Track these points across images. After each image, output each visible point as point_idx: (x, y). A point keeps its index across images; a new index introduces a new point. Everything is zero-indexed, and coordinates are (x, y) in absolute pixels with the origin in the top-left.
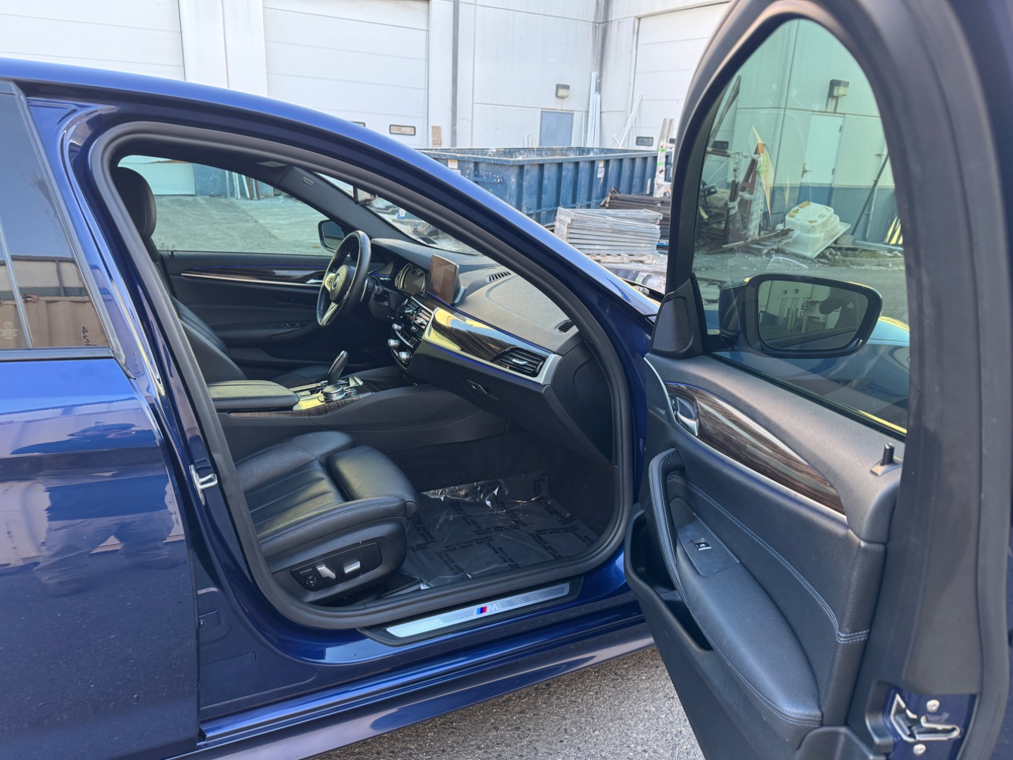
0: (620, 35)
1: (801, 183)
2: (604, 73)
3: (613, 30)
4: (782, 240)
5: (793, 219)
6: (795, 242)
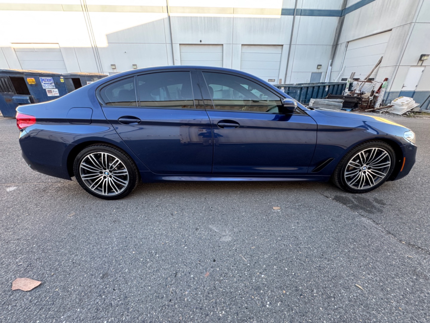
0: (341, 48)
1: (401, 90)
2: (334, 60)
3: (339, 47)
5: (395, 102)
6: (394, 109)
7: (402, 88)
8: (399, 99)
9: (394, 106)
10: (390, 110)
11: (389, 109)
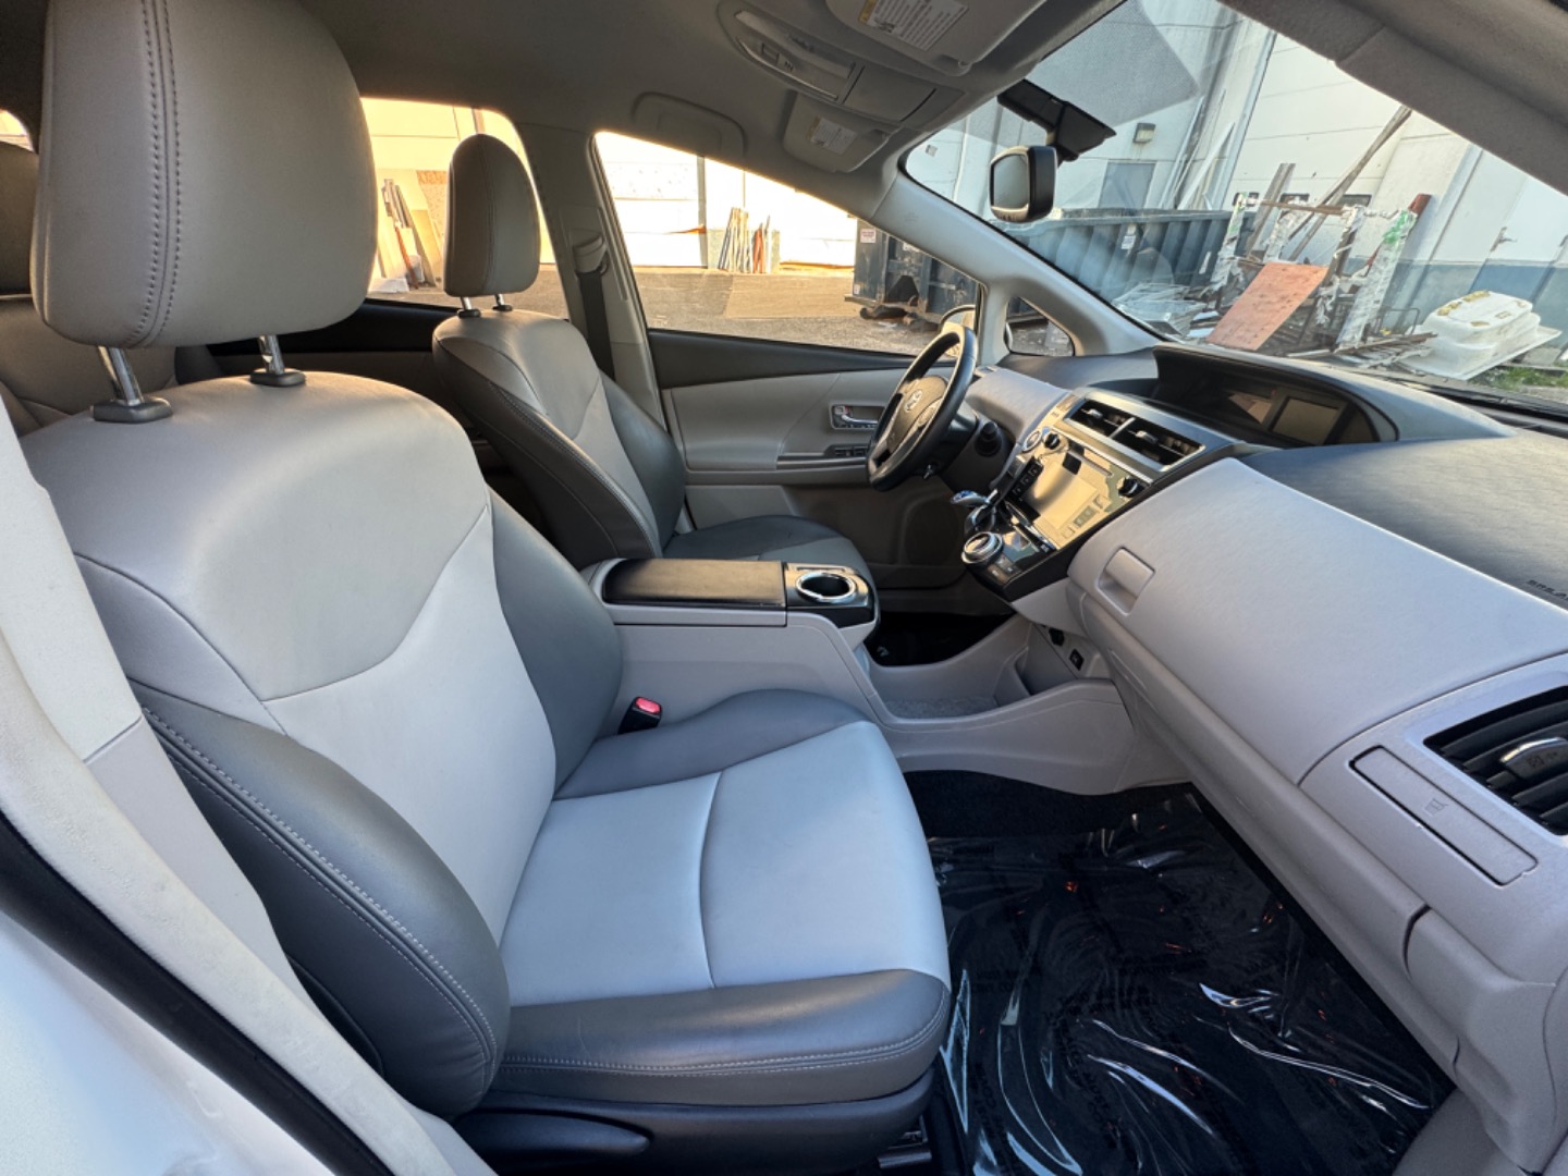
0: (1247, 42)
1: (1487, 260)
2: (1213, 100)
3: (1240, 34)
4: (1404, 351)
5: (1443, 318)
6: (1433, 354)
7: (1495, 247)
8: (1465, 304)
9: (1436, 336)
11: (1407, 354)
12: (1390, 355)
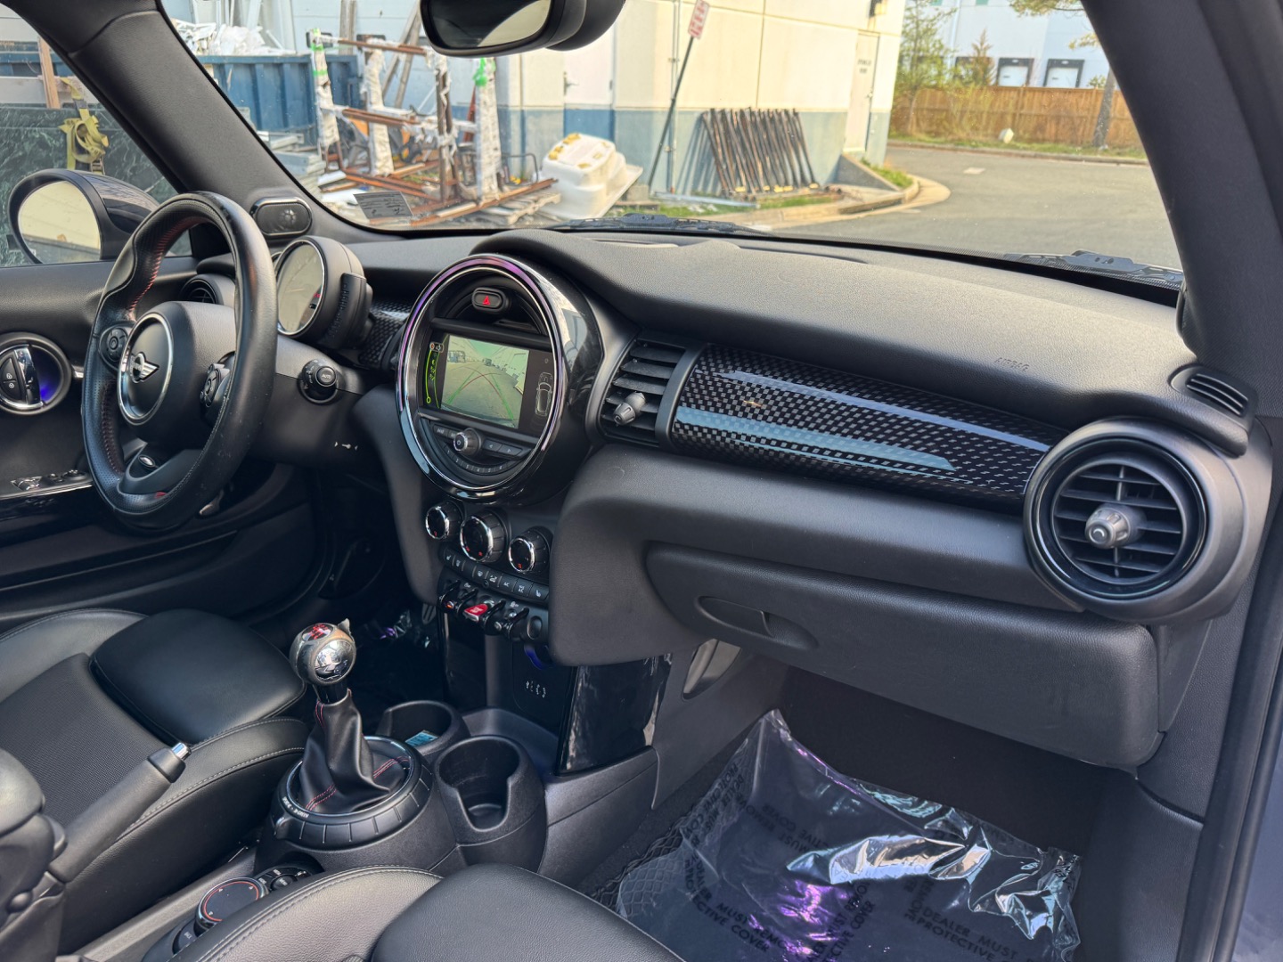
1: (565, 104)
5: (554, 163)
6: (564, 199)
7: (565, 91)
8: (566, 148)
9: (557, 181)
10: (547, 205)
11: (543, 202)
12: (529, 203)
